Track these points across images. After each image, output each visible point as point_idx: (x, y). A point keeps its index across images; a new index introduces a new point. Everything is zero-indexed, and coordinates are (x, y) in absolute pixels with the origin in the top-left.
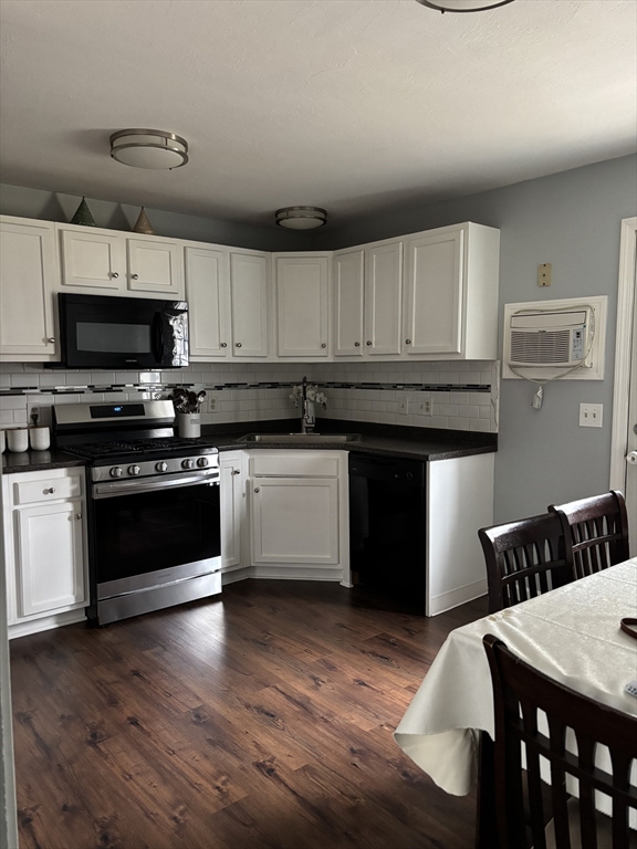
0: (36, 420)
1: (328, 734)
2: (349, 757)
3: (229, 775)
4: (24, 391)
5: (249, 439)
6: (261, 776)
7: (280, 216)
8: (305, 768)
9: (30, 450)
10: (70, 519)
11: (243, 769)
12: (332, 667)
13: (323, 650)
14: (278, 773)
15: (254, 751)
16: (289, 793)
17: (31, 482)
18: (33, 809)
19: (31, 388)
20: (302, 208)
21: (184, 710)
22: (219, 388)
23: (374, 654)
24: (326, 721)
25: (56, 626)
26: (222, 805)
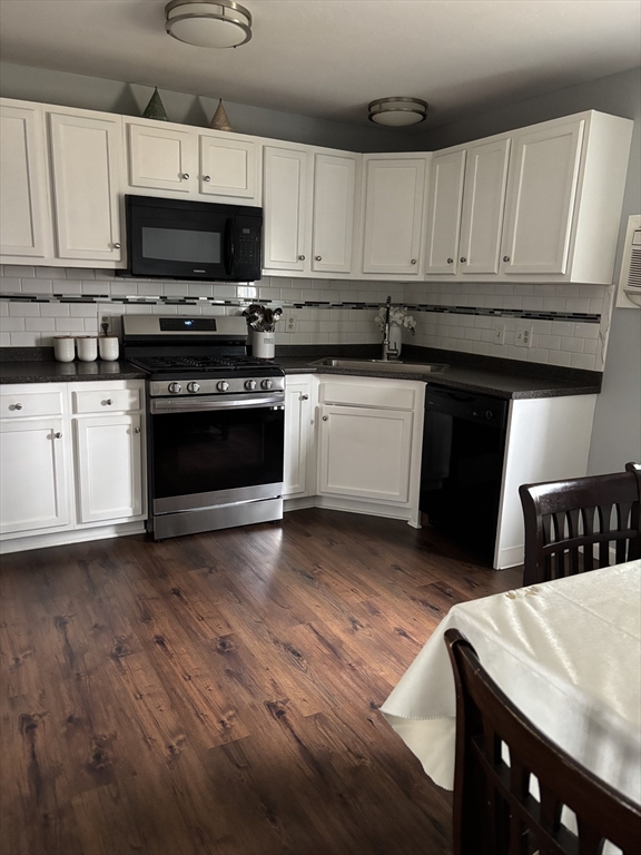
0: (106, 331)
1: (351, 683)
2: (367, 712)
3: (237, 711)
4: (95, 299)
5: (325, 363)
6: (269, 717)
7: (373, 109)
8: (319, 717)
9: (100, 360)
10: (128, 432)
11: (253, 706)
12: (375, 612)
13: (371, 591)
14: (288, 717)
15: (270, 689)
16: (293, 740)
17: (90, 392)
18: (41, 716)
19: (102, 296)
20: (398, 99)
21: (212, 636)
22: (298, 306)
23: (425, 603)
24: (354, 669)
25: (115, 535)
26: (221, 741)
